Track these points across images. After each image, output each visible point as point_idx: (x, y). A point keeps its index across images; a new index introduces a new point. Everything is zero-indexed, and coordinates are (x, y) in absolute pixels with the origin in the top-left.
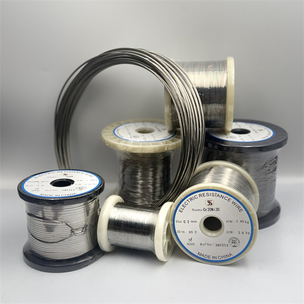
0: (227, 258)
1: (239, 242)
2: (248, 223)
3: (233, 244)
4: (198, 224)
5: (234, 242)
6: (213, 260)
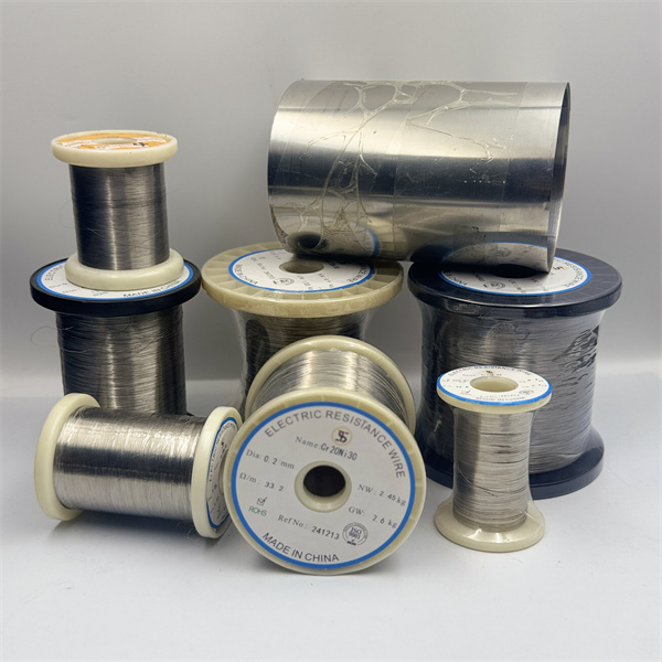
0: (323, 563)
1: (366, 537)
2: (403, 504)
3: (350, 539)
4: (295, 472)
5: (355, 533)
6: (293, 558)
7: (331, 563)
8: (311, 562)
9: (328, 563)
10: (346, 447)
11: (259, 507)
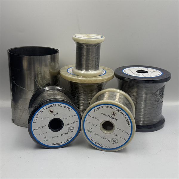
1: (117, 142)
3: (113, 142)
4: (100, 122)
5: (115, 141)
7: (107, 148)
8: (102, 147)
9: (106, 148)
10: (115, 117)
11: (90, 130)
